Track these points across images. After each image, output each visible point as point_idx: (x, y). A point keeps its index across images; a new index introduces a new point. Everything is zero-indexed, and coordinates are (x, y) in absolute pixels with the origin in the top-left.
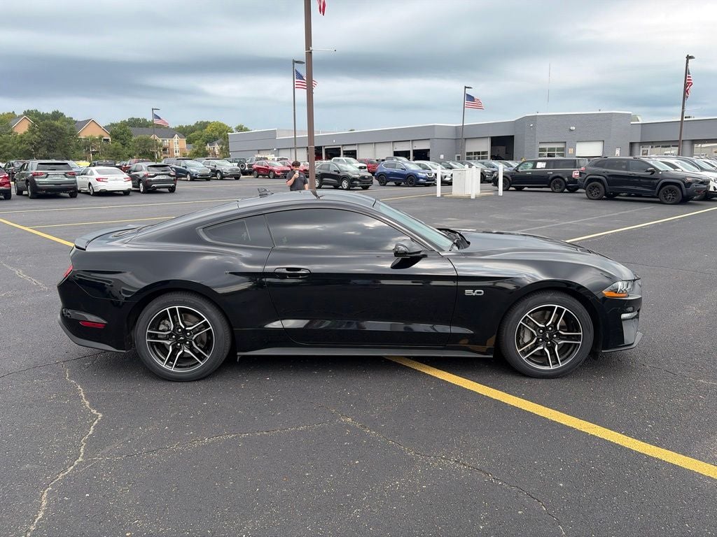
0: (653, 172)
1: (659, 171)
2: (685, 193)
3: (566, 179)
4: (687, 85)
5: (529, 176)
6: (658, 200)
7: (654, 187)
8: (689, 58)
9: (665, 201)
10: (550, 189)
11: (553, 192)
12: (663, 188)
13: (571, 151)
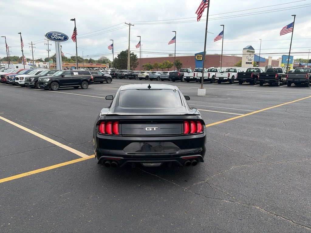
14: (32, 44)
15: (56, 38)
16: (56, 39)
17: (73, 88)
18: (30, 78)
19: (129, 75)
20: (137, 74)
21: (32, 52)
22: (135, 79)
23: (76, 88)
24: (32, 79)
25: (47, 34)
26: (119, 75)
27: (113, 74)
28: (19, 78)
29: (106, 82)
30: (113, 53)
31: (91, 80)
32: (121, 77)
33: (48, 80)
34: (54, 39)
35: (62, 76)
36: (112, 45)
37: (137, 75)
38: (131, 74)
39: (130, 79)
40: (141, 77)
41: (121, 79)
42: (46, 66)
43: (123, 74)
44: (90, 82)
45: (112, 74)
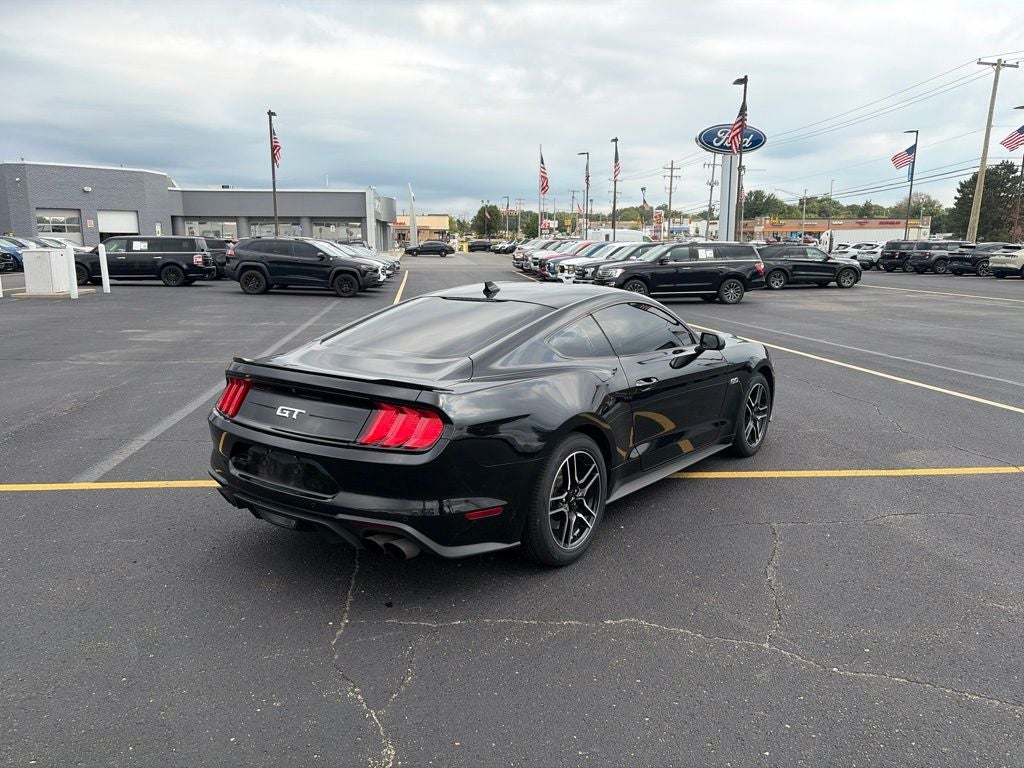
0: (322, 258)
1: (329, 256)
2: (361, 283)
3: (185, 266)
4: (275, 149)
5: (121, 261)
6: (334, 292)
7: (326, 276)
8: (271, 114)
9: (342, 294)
10: (161, 282)
11: (167, 285)
12: (339, 277)
13: (90, 224)
14: (672, 169)
15: (726, 143)
16: (726, 147)
17: (699, 299)
18: (584, 267)
19: (953, 259)
20: (985, 253)
21: (668, 191)
22: (978, 275)
23: (709, 300)
24: (588, 270)
25: (700, 135)
26: (914, 258)
27: (893, 256)
28: (566, 267)
29: (835, 284)
30: (912, 180)
31: (757, 274)
32: (921, 265)
33: (620, 271)
34: (722, 146)
35: (661, 260)
36: (912, 150)
37: (986, 260)
38: (961, 253)
39: (958, 272)
40: (999, 265)
41: (922, 273)
42: (716, 232)
43: (930, 256)
44: (752, 281)
45: (889, 257)
